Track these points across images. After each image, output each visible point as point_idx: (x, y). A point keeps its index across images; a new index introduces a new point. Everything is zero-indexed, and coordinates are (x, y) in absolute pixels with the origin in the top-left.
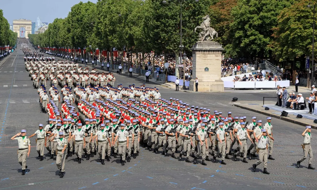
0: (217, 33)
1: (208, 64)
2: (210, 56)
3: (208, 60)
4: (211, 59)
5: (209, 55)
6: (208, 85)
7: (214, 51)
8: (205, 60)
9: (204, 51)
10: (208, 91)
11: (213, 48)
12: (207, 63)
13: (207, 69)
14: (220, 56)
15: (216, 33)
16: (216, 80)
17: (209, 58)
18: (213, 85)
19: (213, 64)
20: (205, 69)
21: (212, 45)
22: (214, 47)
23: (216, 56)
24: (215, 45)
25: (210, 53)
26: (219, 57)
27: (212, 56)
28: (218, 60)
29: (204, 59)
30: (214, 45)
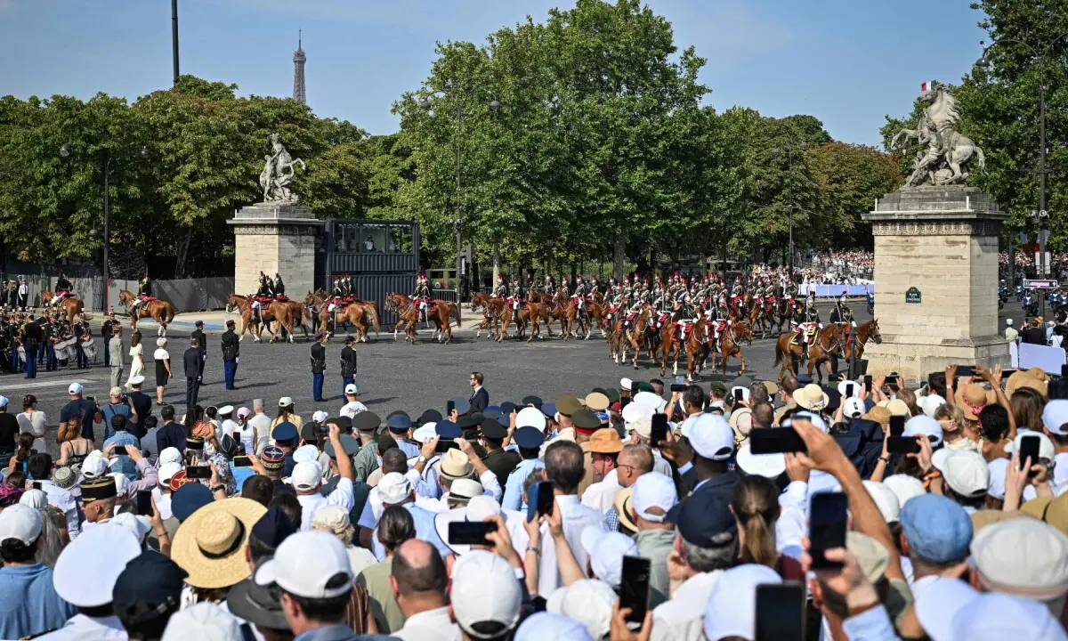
0: (980, 154)
1: (917, 275)
2: (927, 244)
3: (919, 257)
4: (931, 257)
5: (921, 239)
6: (913, 359)
7: (939, 222)
8: (907, 257)
9: (903, 222)
10: (914, 381)
11: (937, 210)
12: (913, 271)
13: (913, 295)
14: (965, 243)
15: (975, 153)
16: (947, 341)
17: (920, 251)
18: (932, 361)
19: (938, 276)
20: (908, 296)
21: (935, 199)
22: (940, 206)
23: (947, 242)
24: (948, 199)
25: (926, 229)
26: (962, 246)
27: (931, 244)
28: (955, 258)
29: (904, 253)
30: (943, 199)
